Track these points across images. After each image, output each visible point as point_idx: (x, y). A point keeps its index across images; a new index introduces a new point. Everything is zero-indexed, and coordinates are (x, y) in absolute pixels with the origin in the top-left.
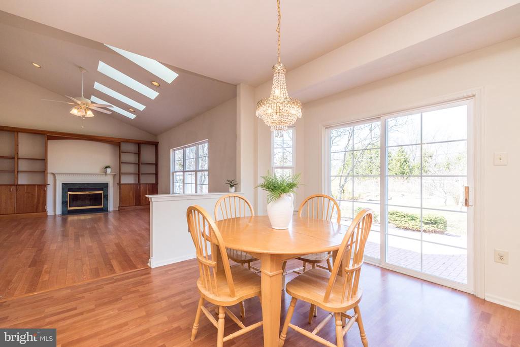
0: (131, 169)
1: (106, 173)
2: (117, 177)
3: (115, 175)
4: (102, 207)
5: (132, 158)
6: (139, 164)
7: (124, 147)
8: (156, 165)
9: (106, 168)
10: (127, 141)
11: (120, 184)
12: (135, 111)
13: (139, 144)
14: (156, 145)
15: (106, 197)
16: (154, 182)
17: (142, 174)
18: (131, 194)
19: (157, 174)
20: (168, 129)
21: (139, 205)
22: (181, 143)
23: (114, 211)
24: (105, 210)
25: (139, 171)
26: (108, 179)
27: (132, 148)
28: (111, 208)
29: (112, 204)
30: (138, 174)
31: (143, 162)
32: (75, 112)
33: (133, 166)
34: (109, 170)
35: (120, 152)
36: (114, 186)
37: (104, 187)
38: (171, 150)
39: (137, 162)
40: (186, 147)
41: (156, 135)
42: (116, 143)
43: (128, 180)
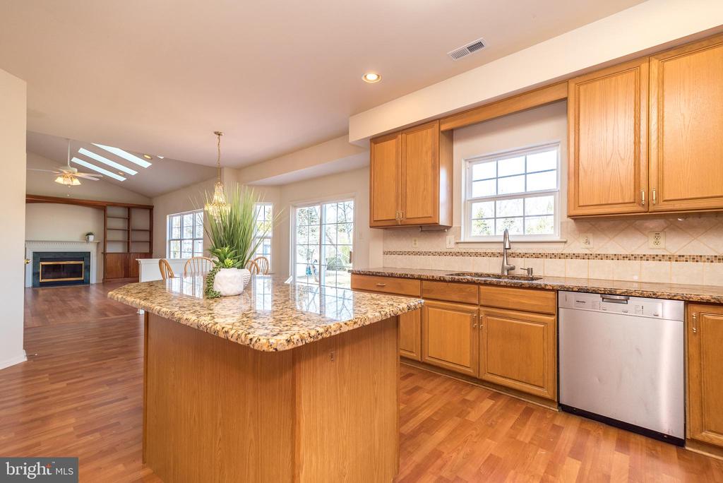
0: (120, 236)
1: (87, 241)
2: (102, 246)
3: (98, 243)
4: (83, 279)
5: (120, 224)
6: (128, 231)
7: (110, 211)
8: (151, 231)
9: (88, 234)
10: (114, 205)
11: (105, 254)
12: (125, 175)
13: (129, 208)
14: (150, 209)
15: (88, 268)
16: (148, 251)
17: (133, 242)
18: (119, 264)
19: (151, 243)
20: (163, 194)
21: (128, 277)
22: (176, 210)
23: (97, 284)
24: (86, 282)
25: (129, 239)
26: (91, 248)
27: (120, 212)
28: (93, 280)
29: (95, 275)
30: (128, 243)
31: (133, 228)
32: (60, 180)
33: (121, 232)
34: (91, 238)
35: (105, 217)
36: (97, 256)
37: (85, 256)
38: (168, 216)
39: (127, 228)
40: (183, 215)
41: (150, 198)
42: (100, 208)
43: (116, 248)
